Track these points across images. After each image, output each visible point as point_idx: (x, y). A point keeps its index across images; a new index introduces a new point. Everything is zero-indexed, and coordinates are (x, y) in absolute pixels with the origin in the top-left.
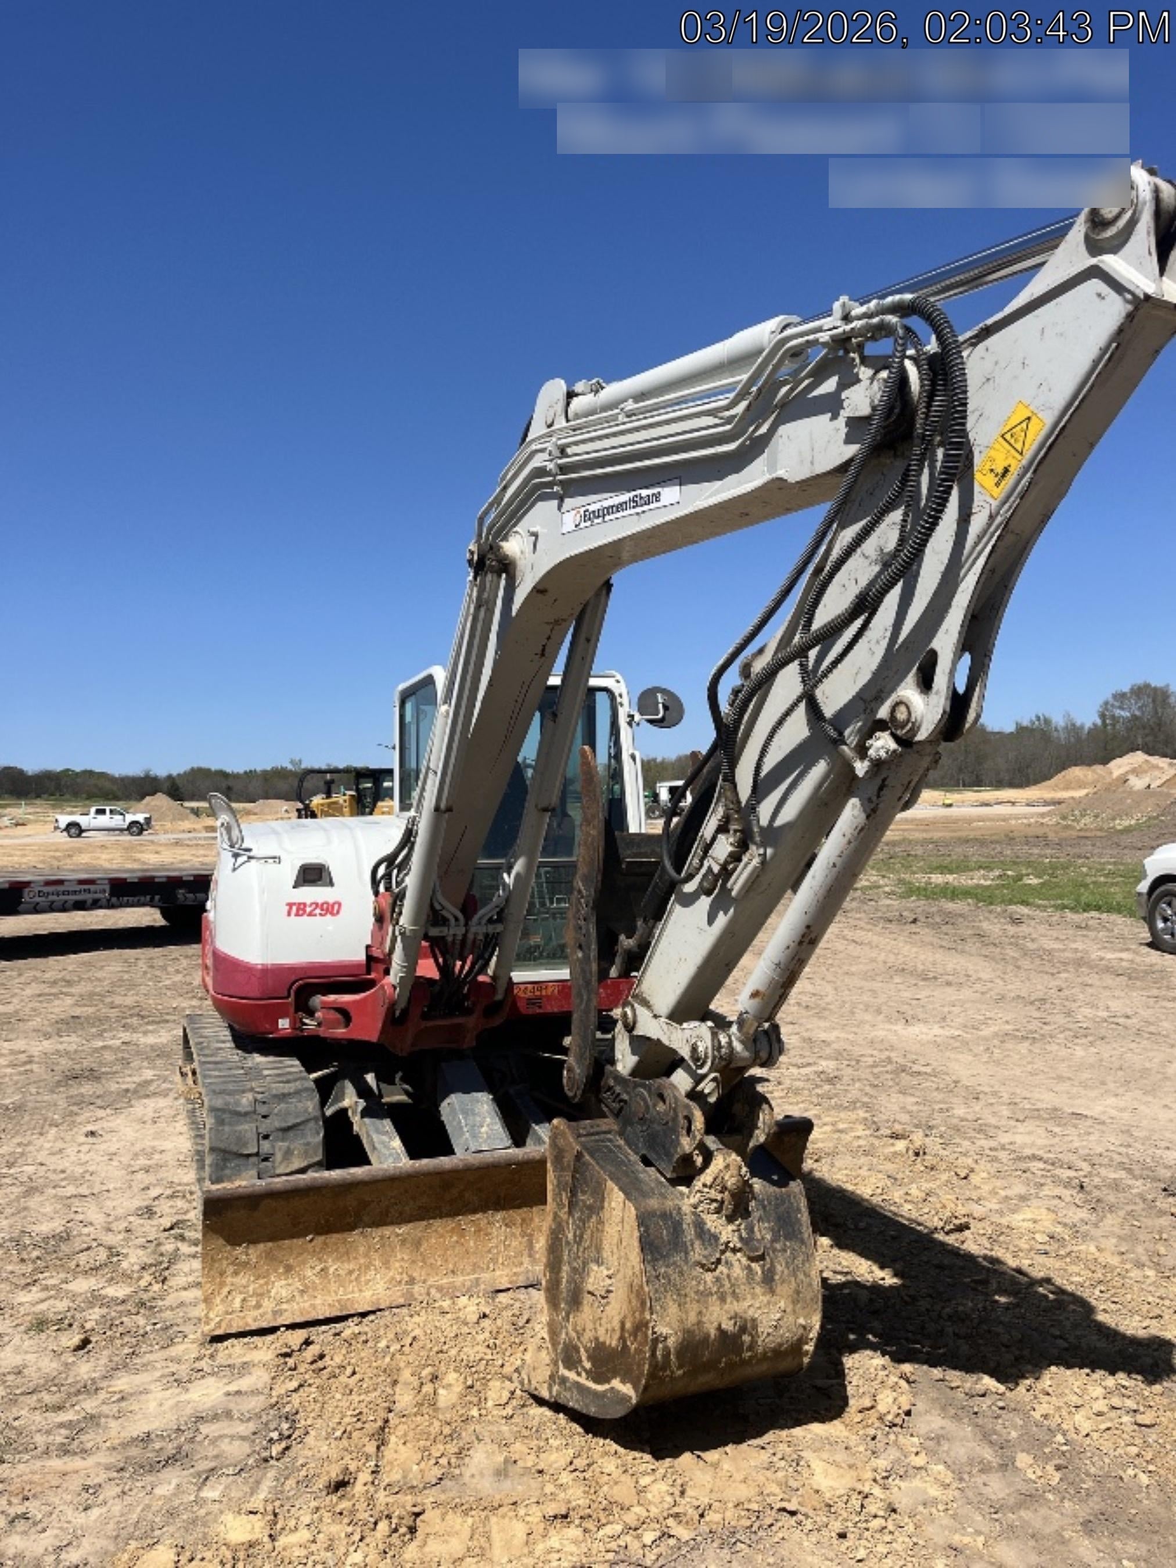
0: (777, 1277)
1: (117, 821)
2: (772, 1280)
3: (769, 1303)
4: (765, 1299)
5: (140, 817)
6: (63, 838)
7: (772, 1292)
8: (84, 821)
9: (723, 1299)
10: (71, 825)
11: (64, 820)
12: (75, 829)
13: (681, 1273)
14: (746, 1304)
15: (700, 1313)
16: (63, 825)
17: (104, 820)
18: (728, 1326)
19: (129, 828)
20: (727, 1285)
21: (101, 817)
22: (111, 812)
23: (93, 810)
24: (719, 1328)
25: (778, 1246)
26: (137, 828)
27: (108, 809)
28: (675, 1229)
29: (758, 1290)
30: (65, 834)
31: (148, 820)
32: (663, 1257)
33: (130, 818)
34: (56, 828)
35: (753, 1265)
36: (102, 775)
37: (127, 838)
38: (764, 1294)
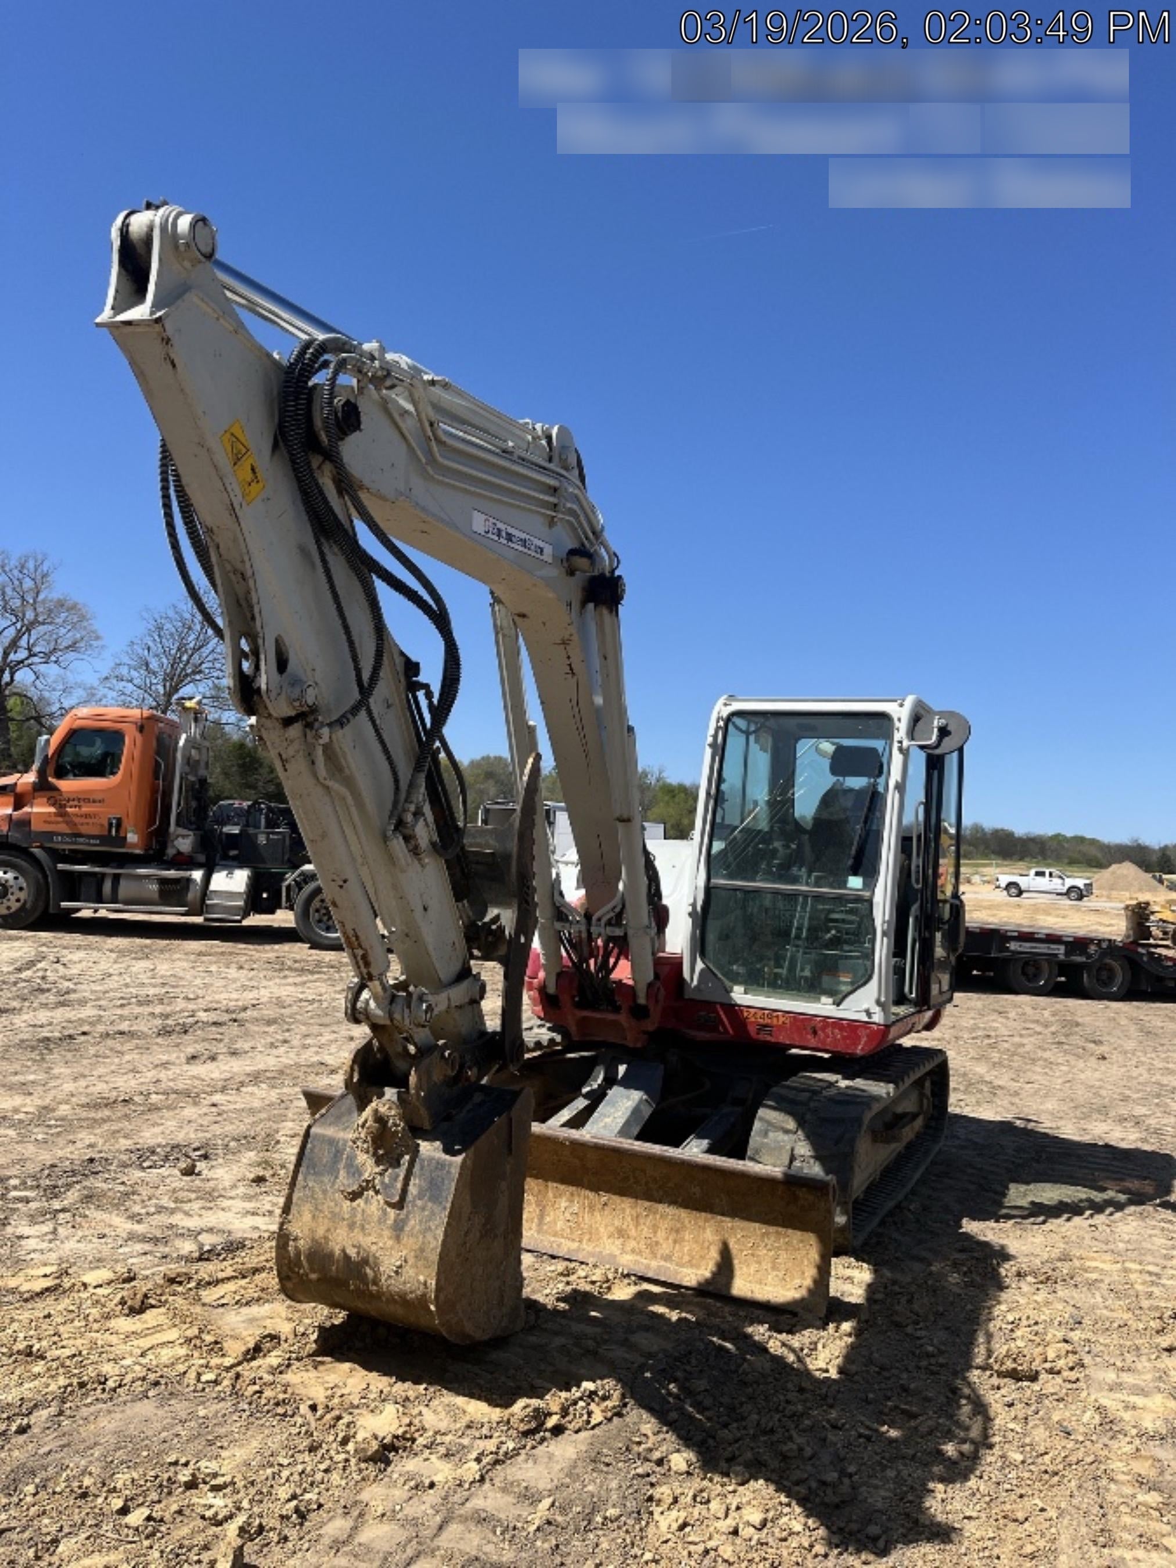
0: (407, 1229)
1: (1056, 884)
2: (402, 1229)
3: (392, 1248)
4: (390, 1243)
5: (1080, 883)
6: (1002, 896)
7: (398, 1239)
8: (1023, 883)
9: (351, 1226)
10: (1010, 885)
11: (1004, 879)
12: (1015, 889)
13: (325, 1192)
14: (372, 1239)
15: (328, 1230)
16: (1003, 885)
17: (1043, 883)
18: (352, 1252)
19: (1067, 893)
20: (359, 1216)
21: (1039, 879)
22: (1051, 875)
23: (1033, 872)
24: (343, 1251)
25: (419, 1203)
26: (1078, 894)
27: (1047, 872)
28: (335, 1156)
29: (387, 1233)
30: (1005, 893)
31: (1089, 886)
32: (315, 1174)
33: (1069, 882)
34: (998, 887)
35: (389, 1210)
36: (1093, 842)
37: (1066, 902)
38: (390, 1238)
